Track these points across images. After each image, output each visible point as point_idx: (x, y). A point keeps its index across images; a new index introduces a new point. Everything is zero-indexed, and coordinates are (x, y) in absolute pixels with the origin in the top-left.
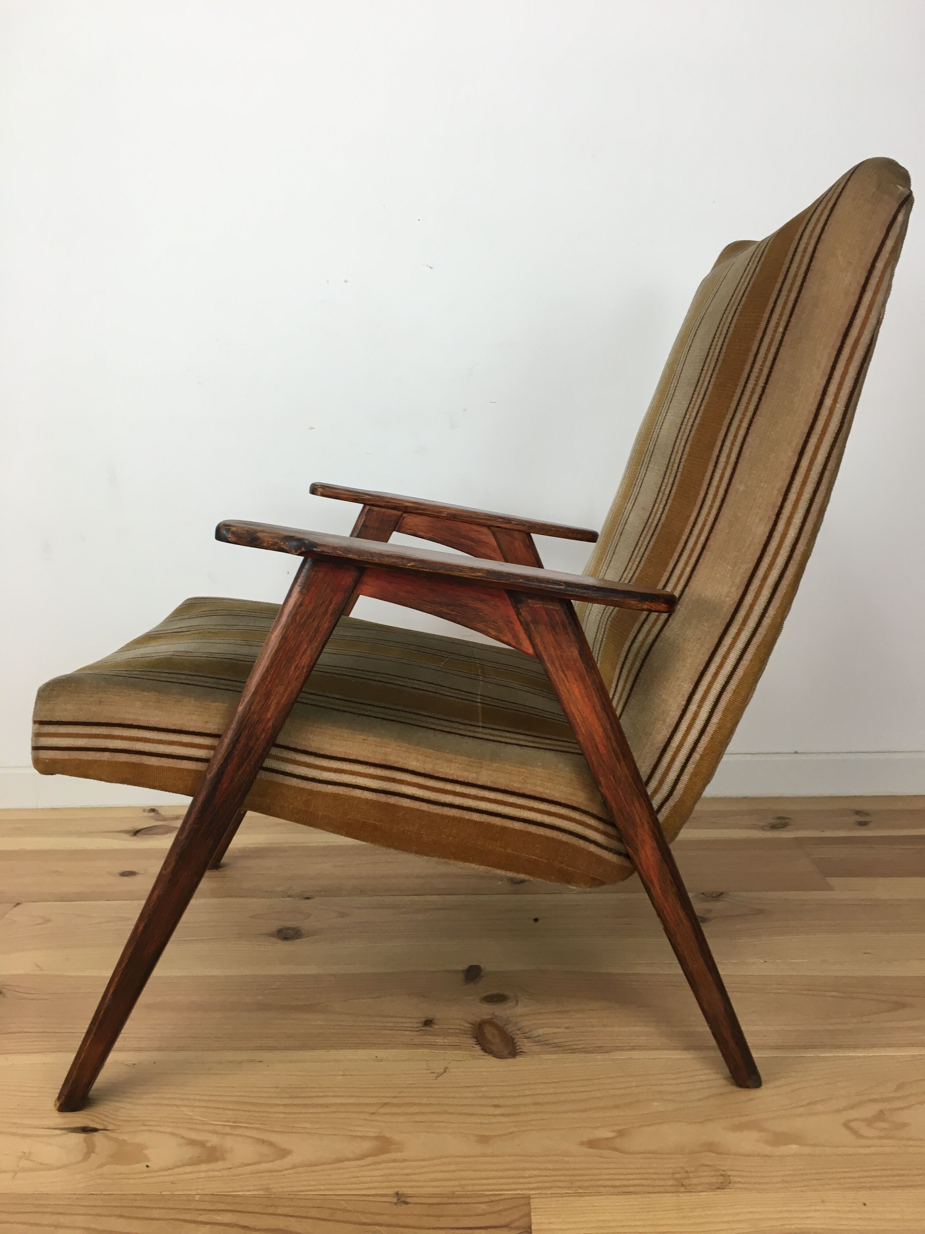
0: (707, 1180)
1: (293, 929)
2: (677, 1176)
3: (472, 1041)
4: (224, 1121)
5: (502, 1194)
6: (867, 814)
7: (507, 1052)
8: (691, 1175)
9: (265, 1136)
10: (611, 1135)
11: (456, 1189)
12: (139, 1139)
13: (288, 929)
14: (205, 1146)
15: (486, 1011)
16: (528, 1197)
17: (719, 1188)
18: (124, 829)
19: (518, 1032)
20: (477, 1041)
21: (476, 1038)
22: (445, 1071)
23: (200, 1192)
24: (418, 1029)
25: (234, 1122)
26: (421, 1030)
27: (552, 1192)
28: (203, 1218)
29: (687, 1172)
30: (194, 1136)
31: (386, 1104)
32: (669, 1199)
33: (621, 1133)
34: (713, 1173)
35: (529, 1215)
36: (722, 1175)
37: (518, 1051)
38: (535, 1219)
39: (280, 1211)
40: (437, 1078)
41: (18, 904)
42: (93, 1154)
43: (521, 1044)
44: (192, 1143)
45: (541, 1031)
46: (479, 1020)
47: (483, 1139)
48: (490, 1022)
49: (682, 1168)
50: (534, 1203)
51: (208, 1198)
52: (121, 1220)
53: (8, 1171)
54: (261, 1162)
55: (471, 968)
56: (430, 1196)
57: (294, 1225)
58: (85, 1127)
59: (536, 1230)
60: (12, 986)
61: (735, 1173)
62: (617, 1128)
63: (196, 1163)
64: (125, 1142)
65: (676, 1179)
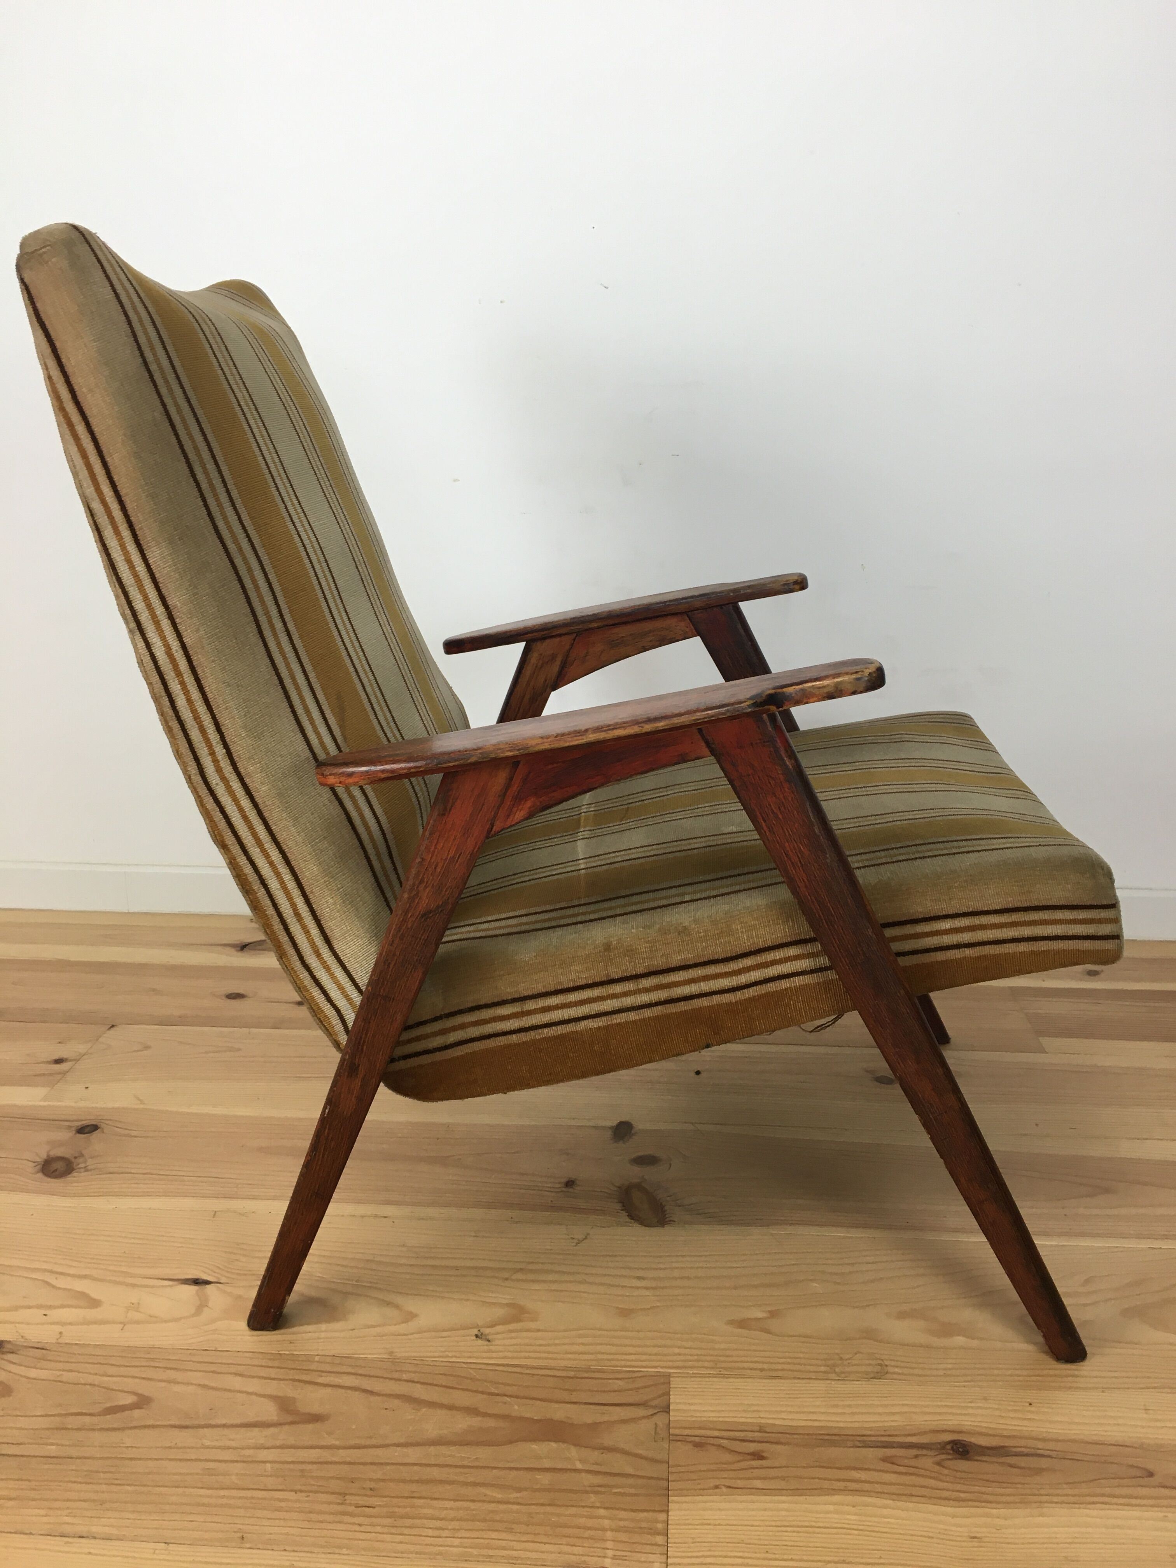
0: (863, 1369)
2: (830, 1362)
3: (618, 1206)
4: (345, 1280)
5: (640, 1371)
7: (655, 1220)
8: (846, 1363)
9: (390, 1298)
10: (763, 1315)
11: (592, 1363)
14: (325, 1306)
15: (635, 1173)
16: (669, 1375)
17: (874, 1378)
18: (228, 941)
19: (668, 1198)
20: (624, 1206)
21: (622, 1203)
22: (586, 1238)
23: (320, 1353)
24: (559, 1190)
25: (357, 1281)
26: (562, 1191)
27: (695, 1372)
28: (322, 1380)
29: (841, 1359)
30: (313, 1294)
31: (521, 1270)
32: (820, 1386)
33: (773, 1314)
34: (871, 1362)
35: (668, 1394)
36: (880, 1365)
38: (673, 1398)
39: (404, 1376)
40: (577, 1243)
41: (113, 1026)
42: (206, 1309)
43: (671, 1211)
44: (311, 1300)
45: (694, 1199)
46: (626, 1183)
47: (625, 1313)
48: (639, 1186)
49: (837, 1354)
50: (674, 1382)
51: (329, 1359)
52: (238, 1378)
53: (114, 1322)
54: (384, 1325)
55: (621, 1124)
56: (565, 1369)
57: (419, 1392)
58: (197, 1279)
59: (674, 1410)
60: (111, 1120)
61: (893, 1363)
62: (770, 1309)
63: (316, 1323)
64: (239, 1297)
65: (828, 1366)
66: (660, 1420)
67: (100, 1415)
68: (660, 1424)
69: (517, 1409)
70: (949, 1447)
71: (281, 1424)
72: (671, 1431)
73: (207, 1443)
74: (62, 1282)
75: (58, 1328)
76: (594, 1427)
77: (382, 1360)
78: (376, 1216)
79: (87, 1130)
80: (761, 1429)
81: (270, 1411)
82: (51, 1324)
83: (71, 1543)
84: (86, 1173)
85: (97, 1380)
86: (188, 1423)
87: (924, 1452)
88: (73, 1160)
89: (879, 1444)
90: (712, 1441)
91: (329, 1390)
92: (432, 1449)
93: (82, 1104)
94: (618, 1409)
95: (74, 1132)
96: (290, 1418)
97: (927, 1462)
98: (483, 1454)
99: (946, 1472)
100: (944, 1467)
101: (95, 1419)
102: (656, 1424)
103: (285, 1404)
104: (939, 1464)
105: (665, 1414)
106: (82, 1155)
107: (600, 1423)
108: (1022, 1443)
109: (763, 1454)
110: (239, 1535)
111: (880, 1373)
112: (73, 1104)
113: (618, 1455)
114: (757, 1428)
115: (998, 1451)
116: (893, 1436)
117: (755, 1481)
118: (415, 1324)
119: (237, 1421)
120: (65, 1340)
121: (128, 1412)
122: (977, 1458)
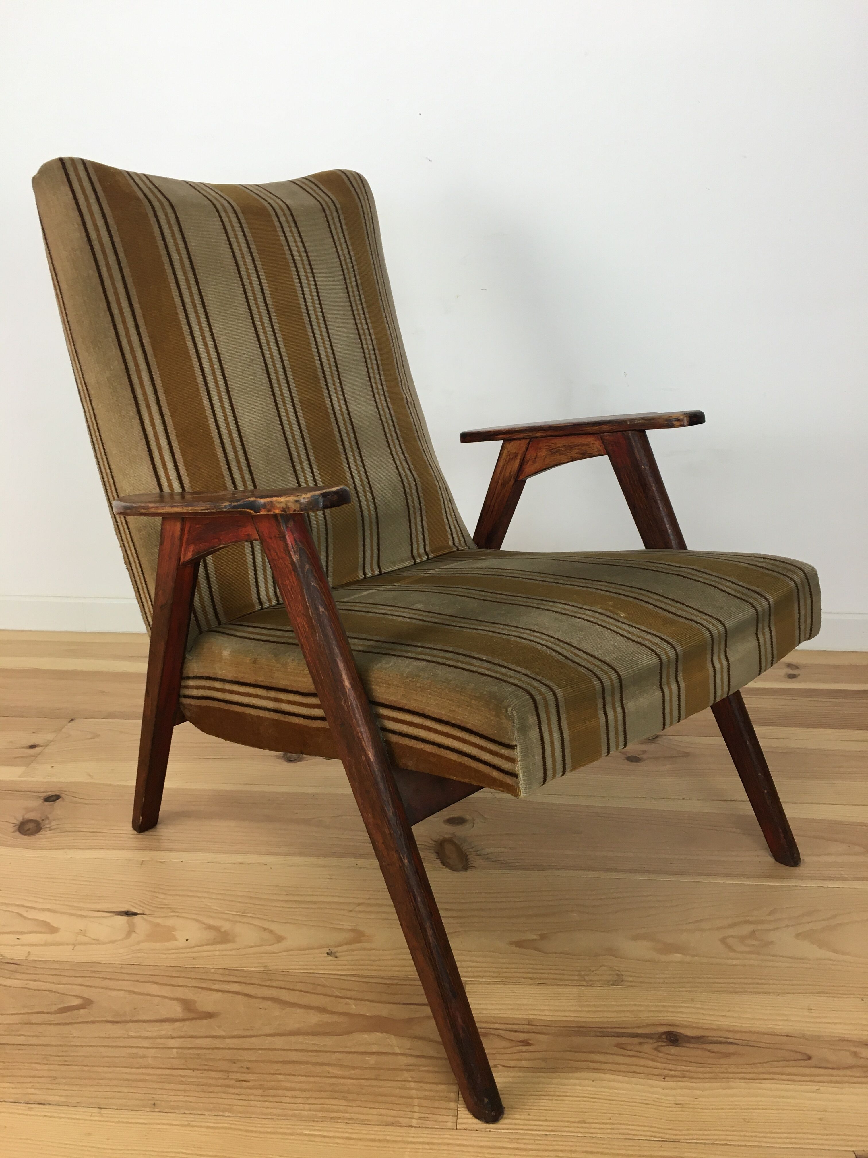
0: (605, 977)
2: (582, 973)
3: (433, 856)
4: (233, 911)
6: (797, 667)
7: (460, 866)
8: (593, 973)
9: (266, 925)
10: (535, 937)
11: (409, 974)
12: (169, 922)
14: (219, 931)
15: (447, 831)
17: (614, 985)
19: (471, 850)
20: (438, 856)
21: (437, 853)
23: (215, 967)
25: (245, 913)
27: (483, 980)
28: (214, 986)
29: (590, 970)
30: (211, 922)
31: (362, 903)
32: (575, 991)
33: (543, 937)
34: (610, 972)
36: (617, 974)
37: (469, 866)
39: (275, 984)
41: (72, 720)
42: (134, 935)
43: (472, 860)
44: (210, 927)
45: (489, 850)
46: (441, 838)
48: (450, 841)
49: (587, 967)
51: (221, 971)
52: (155, 986)
53: (68, 944)
54: (262, 945)
56: (390, 978)
57: (284, 995)
58: (128, 912)
60: (69, 791)
61: (627, 973)
62: (540, 933)
63: (212, 944)
64: (158, 925)
65: (580, 975)
67: (55, 1014)
69: (355, 1008)
70: (664, 1036)
71: (184, 1020)
73: (132, 1034)
74: (32, 915)
75: (27, 949)
76: (409, 1021)
77: (259, 972)
78: (259, 864)
79: (51, 799)
80: (530, 1023)
81: (177, 1010)
82: (22, 945)
83: (32, 1108)
84: (52, 831)
85: (54, 987)
86: (119, 1019)
87: (646, 1040)
88: (41, 821)
89: (614, 1034)
90: (492, 1032)
91: (220, 993)
92: (293, 1038)
93: (49, 779)
95: (42, 801)
96: (192, 1015)
97: (648, 1048)
98: (328, 1042)
99: (661, 1055)
100: (660, 1051)
101: (51, 1017)
103: (187, 1005)
104: (656, 1049)
106: (47, 818)
107: (414, 1018)
108: (717, 1034)
109: (531, 1042)
110: (153, 1102)
111: (618, 980)
112: (42, 780)
113: (425, 1042)
114: (527, 1022)
115: (699, 1040)
116: (624, 1028)
117: (523, 1062)
118: (283, 945)
119: (153, 1018)
120: (32, 958)
121: (76, 1011)
122: (684, 1045)
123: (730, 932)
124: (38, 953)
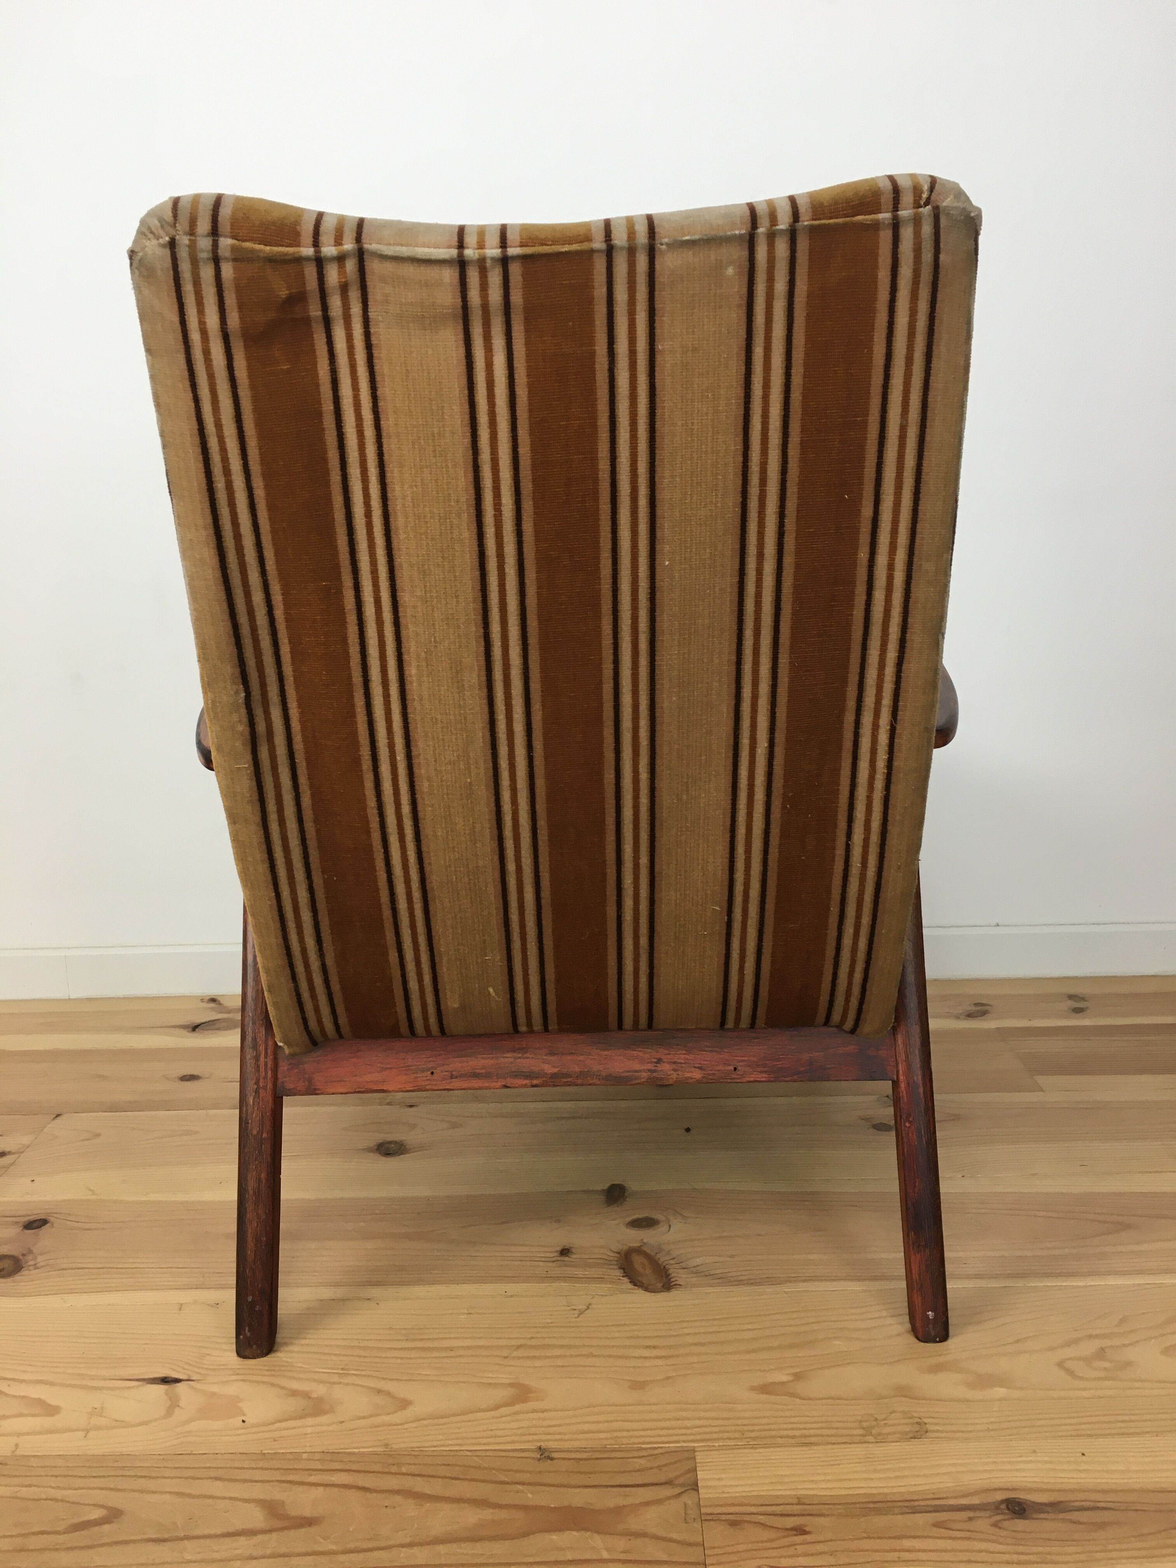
0: (900, 1428)
1: (395, 1142)
2: (865, 1424)
3: (618, 1273)
4: (329, 1368)
5: (662, 1447)
6: (1083, 999)
7: (660, 1285)
8: (882, 1423)
9: (382, 1385)
10: (785, 1379)
11: (608, 1442)
12: (231, 1390)
13: (390, 1142)
14: (310, 1398)
15: (635, 1237)
16: (694, 1450)
17: (914, 1438)
18: (178, 1024)
19: (672, 1262)
20: (625, 1272)
21: (623, 1269)
22: (588, 1308)
23: (308, 1450)
24: (554, 1259)
25: (342, 1369)
26: (557, 1261)
27: (721, 1444)
28: (312, 1479)
29: (876, 1419)
30: (295, 1386)
31: (521, 1346)
32: (858, 1450)
33: (798, 1377)
34: (907, 1421)
35: (695, 1470)
36: (918, 1423)
37: (672, 1284)
38: (700, 1475)
39: (404, 1470)
40: (579, 1315)
41: (58, 1116)
42: (177, 1410)
43: (676, 1275)
44: (294, 1393)
45: (698, 1261)
46: (625, 1248)
47: (638, 1386)
48: (638, 1251)
49: (871, 1415)
50: (699, 1457)
51: (317, 1456)
52: (218, 1483)
53: (78, 1430)
54: (377, 1415)
55: (613, 1187)
56: (578, 1450)
57: (420, 1485)
58: (166, 1378)
59: (704, 1487)
60: (60, 1213)
61: (932, 1420)
62: (792, 1371)
63: (301, 1417)
64: (214, 1394)
65: (863, 1428)
66: (688, 1499)
67: (64, 1533)
68: (689, 1503)
69: (531, 1497)
70: (1003, 1506)
71: (270, 1531)
72: (703, 1510)
73: (189, 1556)
74: (19, 1390)
75: (14, 1440)
76: (618, 1511)
77: (377, 1454)
79: (35, 1225)
80: (800, 1501)
81: (256, 1518)
82: (5, 1435)
84: (36, 1271)
85: (59, 1494)
86: (166, 1536)
87: (978, 1514)
88: (21, 1257)
89: (931, 1509)
90: (747, 1518)
91: (321, 1489)
92: (442, 1549)
93: (28, 1198)
94: (641, 1490)
95: (21, 1228)
96: (278, 1524)
97: (983, 1524)
98: (499, 1549)
99: (1003, 1533)
100: (1000, 1528)
101: (61, 1538)
102: (685, 1504)
103: (272, 1508)
104: (995, 1525)
105: (692, 1492)
106: (30, 1252)
107: (624, 1506)
108: (1082, 1496)
109: (807, 1529)
111: (919, 1432)
112: (19, 1199)
113: (647, 1540)
114: (795, 1501)
115: (1056, 1507)
116: (943, 1498)
117: (800, 1558)
118: (410, 1412)
119: (219, 1532)
120: (18, 1453)
121: (96, 1529)
122: (1035, 1516)
123: (1068, 1352)
124: (31, 1446)
